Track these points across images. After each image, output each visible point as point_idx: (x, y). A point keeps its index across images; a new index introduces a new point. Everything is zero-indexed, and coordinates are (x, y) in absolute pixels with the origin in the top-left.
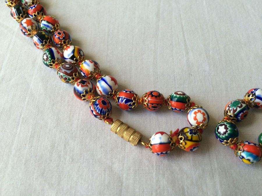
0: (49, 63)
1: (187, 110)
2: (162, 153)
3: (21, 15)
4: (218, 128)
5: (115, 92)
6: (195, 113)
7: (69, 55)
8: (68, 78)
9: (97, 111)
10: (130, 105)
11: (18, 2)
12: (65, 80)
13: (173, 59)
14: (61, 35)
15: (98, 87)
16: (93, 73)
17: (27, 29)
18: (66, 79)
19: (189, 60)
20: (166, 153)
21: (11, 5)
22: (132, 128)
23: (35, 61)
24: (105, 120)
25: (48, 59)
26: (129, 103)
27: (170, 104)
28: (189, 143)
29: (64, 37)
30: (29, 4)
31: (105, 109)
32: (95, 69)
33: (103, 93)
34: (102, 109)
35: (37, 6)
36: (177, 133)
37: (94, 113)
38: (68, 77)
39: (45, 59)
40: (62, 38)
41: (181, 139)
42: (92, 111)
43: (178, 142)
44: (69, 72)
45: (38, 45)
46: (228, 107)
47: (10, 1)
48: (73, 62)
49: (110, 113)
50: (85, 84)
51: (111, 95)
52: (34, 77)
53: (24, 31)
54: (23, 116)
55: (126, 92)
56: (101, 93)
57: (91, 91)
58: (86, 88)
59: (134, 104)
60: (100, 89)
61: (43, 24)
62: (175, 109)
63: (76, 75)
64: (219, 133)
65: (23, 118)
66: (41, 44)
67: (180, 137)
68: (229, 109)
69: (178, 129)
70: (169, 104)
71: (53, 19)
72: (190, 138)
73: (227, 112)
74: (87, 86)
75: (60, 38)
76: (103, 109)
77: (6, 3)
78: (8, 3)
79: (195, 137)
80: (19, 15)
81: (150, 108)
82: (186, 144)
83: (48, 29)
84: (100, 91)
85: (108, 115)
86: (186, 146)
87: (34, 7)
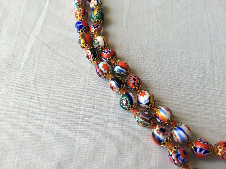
0: (128, 107)
3: (96, 58)
7: (145, 101)
10: (208, 155)
11: (91, 44)
12: (143, 125)
14: (136, 81)
15: (175, 135)
16: (169, 121)
17: (103, 73)
21: (85, 46)
23: (109, 101)
25: (128, 105)
26: (206, 154)
29: (138, 83)
30: (101, 47)
32: (171, 117)
33: (180, 141)
35: (111, 51)
37: (176, 162)
38: (146, 123)
39: (124, 104)
40: (137, 84)
42: (174, 160)
44: (148, 119)
45: (115, 89)
47: (85, 44)
50: (165, 133)
51: (187, 143)
52: (110, 117)
53: (100, 74)
54: (105, 156)
55: (204, 143)
56: (178, 141)
57: (170, 139)
58: (166, 136)
60: (178, 137)
61: (117, 68)
63: (153, 121)
65: (106, 159)
66: (119, 88)
71: (127, 64)
74: (167, 134)
75: (135, 84)
76: (185, 159)
77: (80, 45)
78: (82, 45)
80: (95, 58)
83: (122, 73)
84: (177, 139)
87: (109, 52)
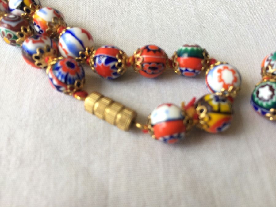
1: (205, 70)
2: (171, 137)
4: (258, 93)
5: (89, 51)
6: (220, 71)
7: (16, 4)
8: (13, 36)
9: (60, 78)
10: (114, 67)
12: (8, 39)
13: (175, 8)
15: (61, 45)
16: (52, 25)
18: (10, 36)
19: (199, 8)
20: (179, 136)
22: (119, 103)
24: (74, 93)
26: (111, 64)
27: (177, 63)
28: (216, 118)
31: (72, 74)
32: (55, 18)
33: (70, 54)
34: (67, 75)
36: (194, 104)
37: (55, 82)
38: (12, 33)
41: (201, 111)
42: (51, 80)
43: (196, 117)
44: (14, 25)
46: (268, 60)
48: (22, 14)
49: (83, 81)
50: (39, 39)
51: (83, 55)
55: (106, 47)
56: (66, 53)
57: (49, 50)
58: (40, 44)
59: (120, 65)
60: (65, 47)
62: (186, 70)
63: (25, 30)
64: (261, 99)
67: (198, 109)
68: (269, 64)
69: (194, 99)
70: (175, 64)
72: (216, 108)
73: (267, 68)
74: (41, 41)
76: (69, 75)
79: (225, 106)
81: (145, 71)
82: (210, 118)
84: (64, 50)
85: (79, 84)
86: (211, 123)
